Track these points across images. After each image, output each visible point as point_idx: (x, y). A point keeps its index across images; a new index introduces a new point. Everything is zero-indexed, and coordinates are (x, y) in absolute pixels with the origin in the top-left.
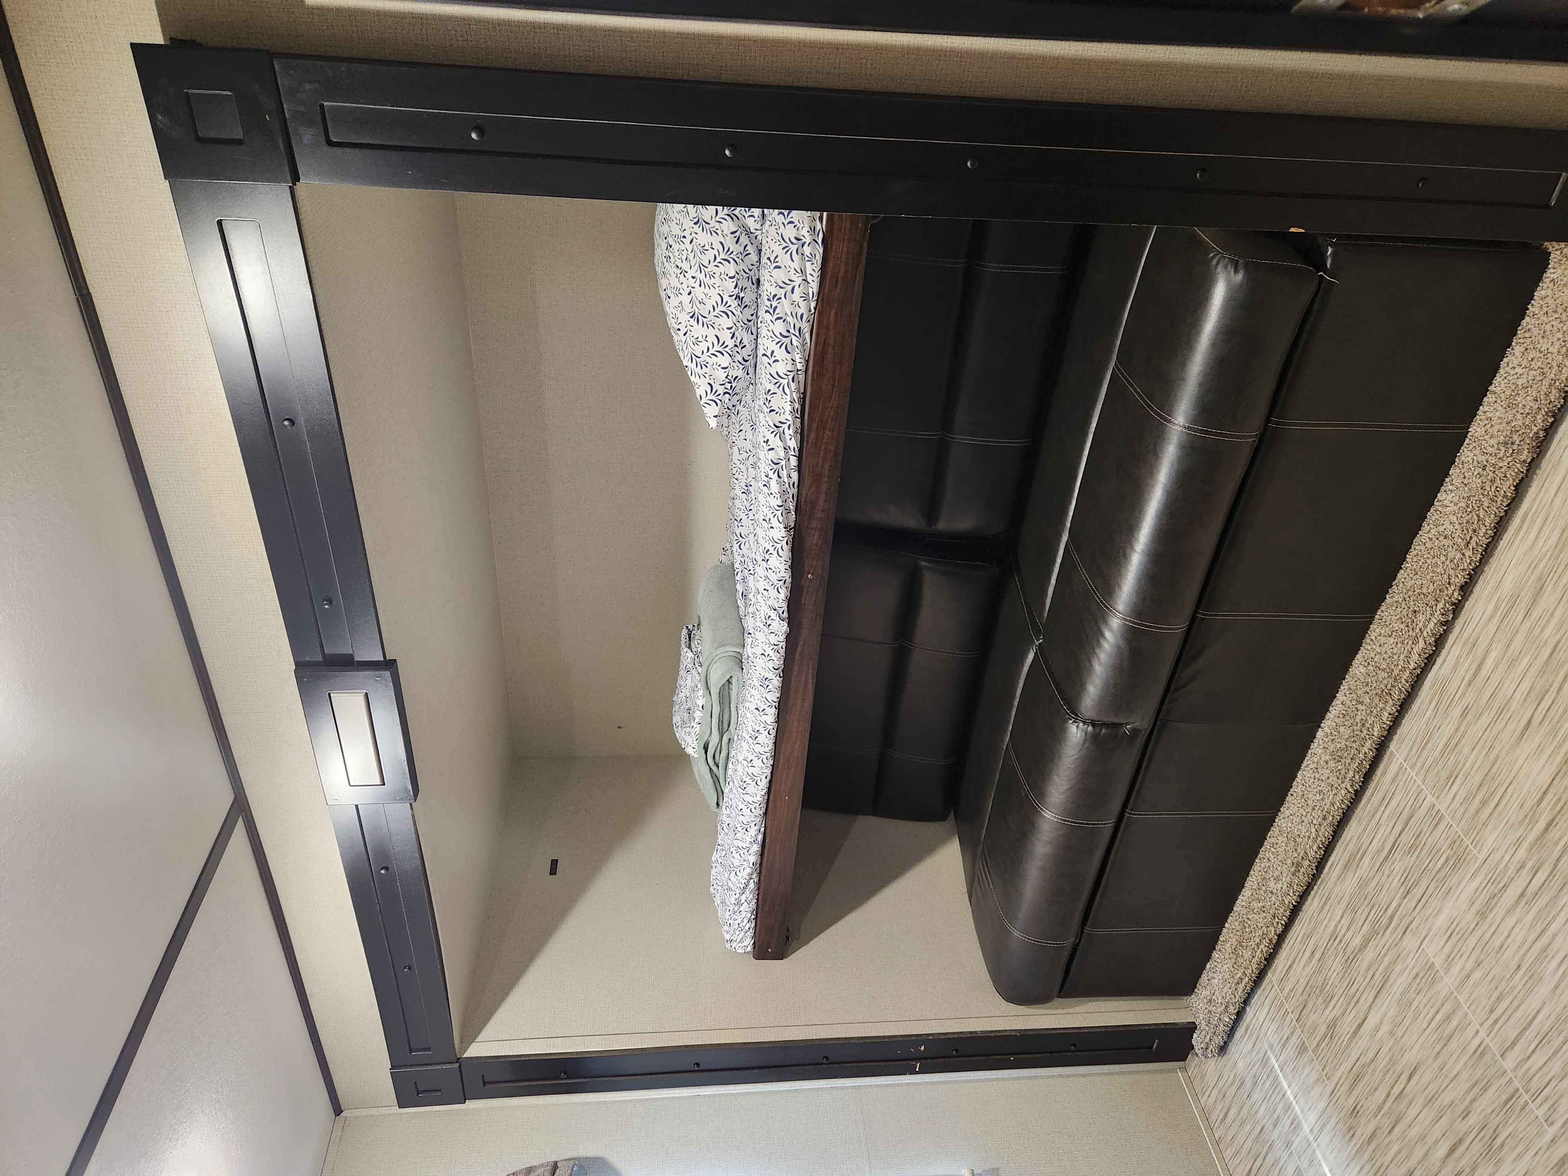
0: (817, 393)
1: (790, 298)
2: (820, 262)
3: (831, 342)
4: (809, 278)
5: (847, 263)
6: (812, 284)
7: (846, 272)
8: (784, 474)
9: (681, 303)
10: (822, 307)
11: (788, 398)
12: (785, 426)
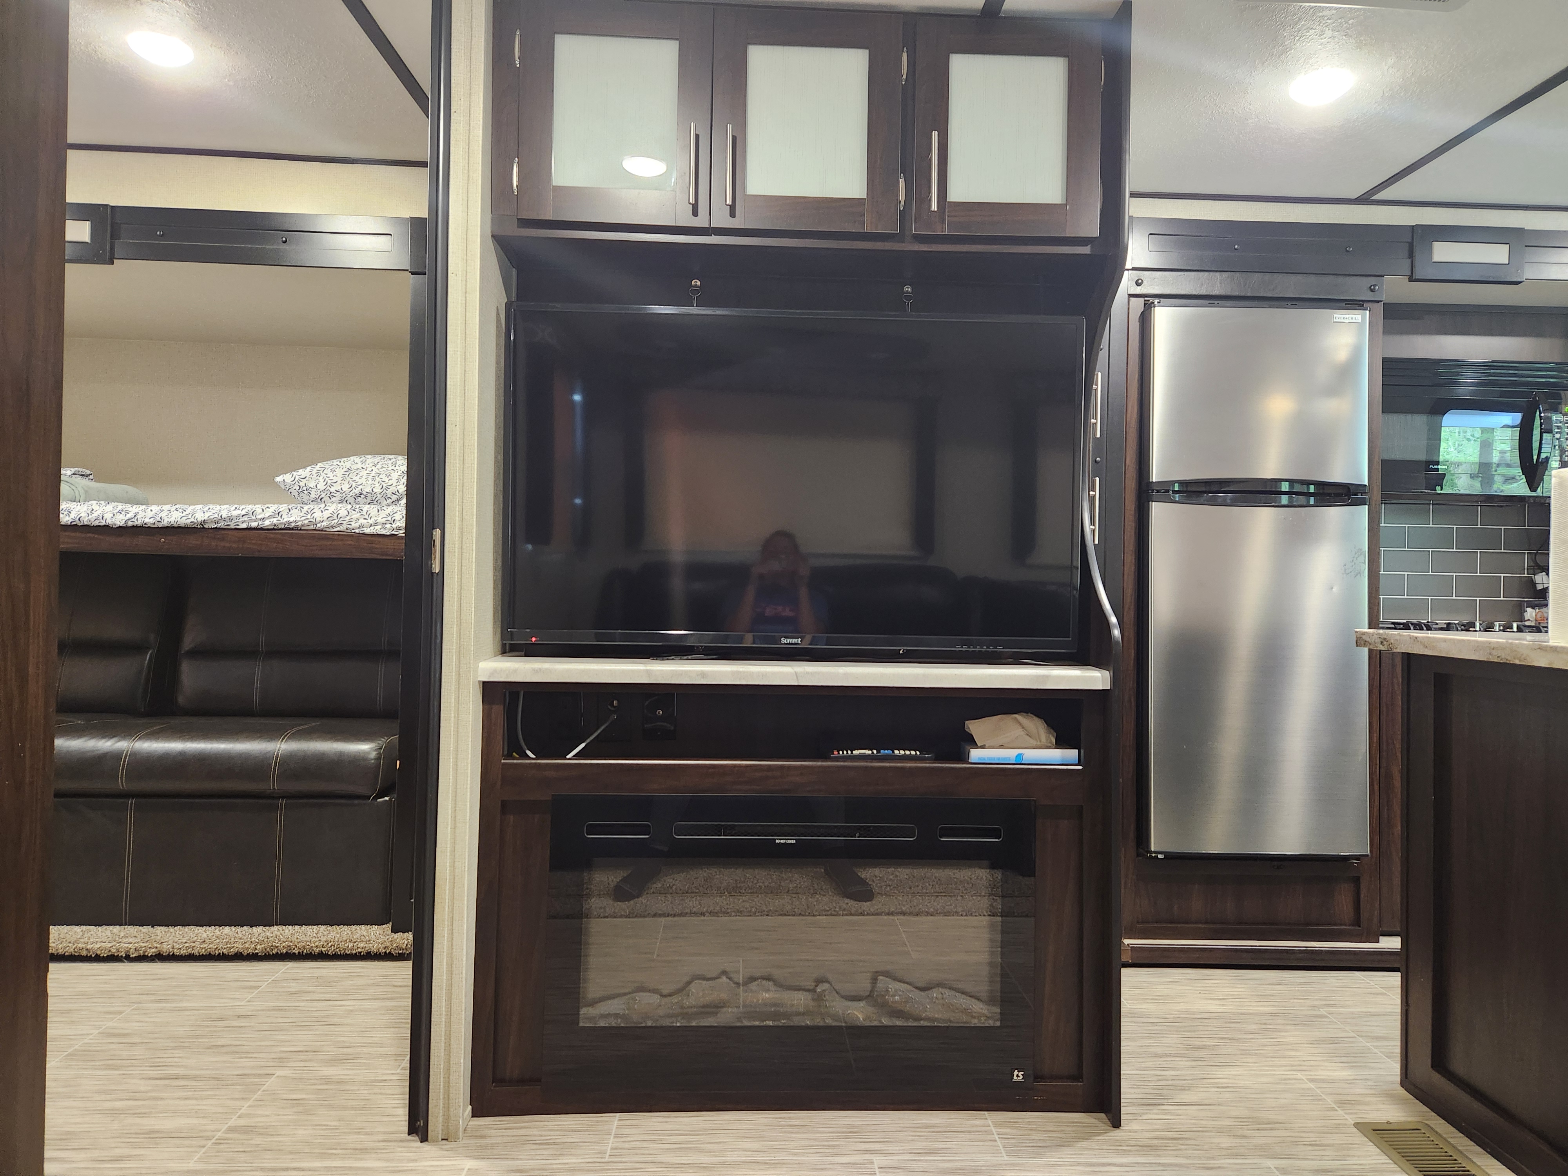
0: (303, 537)
1: (361, 518)
2: (382, 533)
3: (334, 543)
4: (372, 528)
5: (381, 548)
6: (369, 529)
7: (376, 548)
8: (245, 518)
9: (357, 463)
10: (356, 536)
11: (299, 519)
12: (279, 518)
